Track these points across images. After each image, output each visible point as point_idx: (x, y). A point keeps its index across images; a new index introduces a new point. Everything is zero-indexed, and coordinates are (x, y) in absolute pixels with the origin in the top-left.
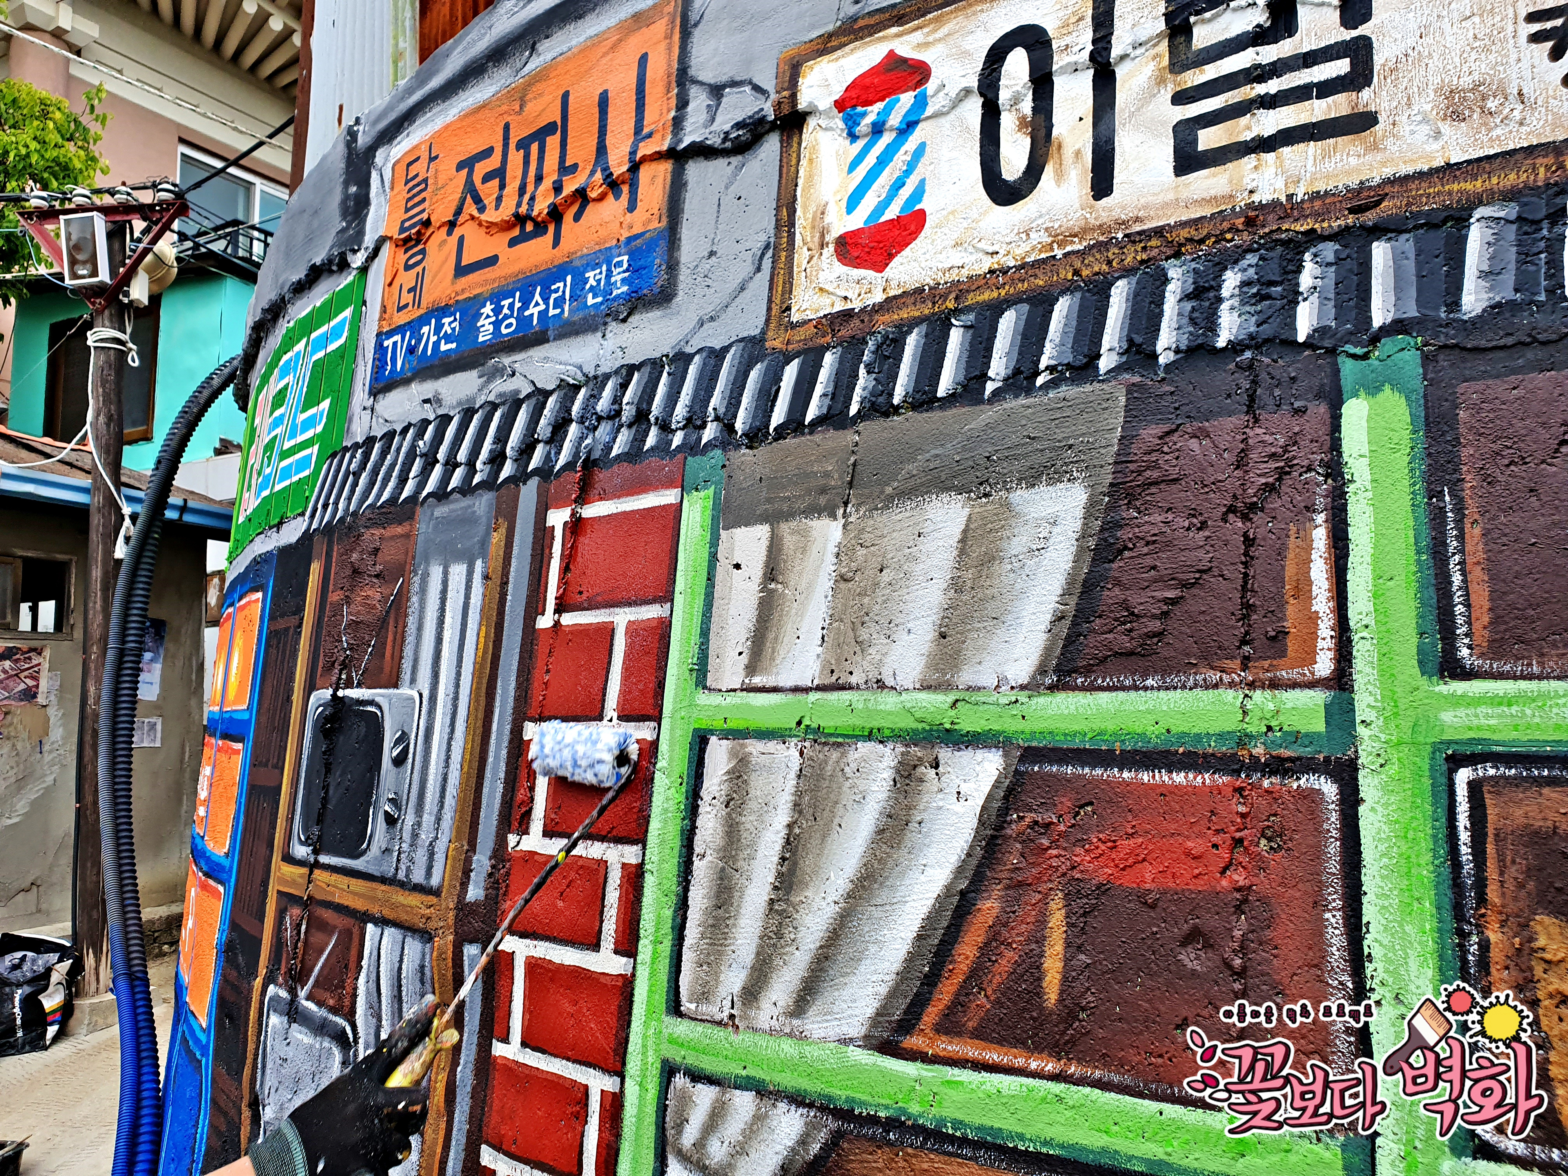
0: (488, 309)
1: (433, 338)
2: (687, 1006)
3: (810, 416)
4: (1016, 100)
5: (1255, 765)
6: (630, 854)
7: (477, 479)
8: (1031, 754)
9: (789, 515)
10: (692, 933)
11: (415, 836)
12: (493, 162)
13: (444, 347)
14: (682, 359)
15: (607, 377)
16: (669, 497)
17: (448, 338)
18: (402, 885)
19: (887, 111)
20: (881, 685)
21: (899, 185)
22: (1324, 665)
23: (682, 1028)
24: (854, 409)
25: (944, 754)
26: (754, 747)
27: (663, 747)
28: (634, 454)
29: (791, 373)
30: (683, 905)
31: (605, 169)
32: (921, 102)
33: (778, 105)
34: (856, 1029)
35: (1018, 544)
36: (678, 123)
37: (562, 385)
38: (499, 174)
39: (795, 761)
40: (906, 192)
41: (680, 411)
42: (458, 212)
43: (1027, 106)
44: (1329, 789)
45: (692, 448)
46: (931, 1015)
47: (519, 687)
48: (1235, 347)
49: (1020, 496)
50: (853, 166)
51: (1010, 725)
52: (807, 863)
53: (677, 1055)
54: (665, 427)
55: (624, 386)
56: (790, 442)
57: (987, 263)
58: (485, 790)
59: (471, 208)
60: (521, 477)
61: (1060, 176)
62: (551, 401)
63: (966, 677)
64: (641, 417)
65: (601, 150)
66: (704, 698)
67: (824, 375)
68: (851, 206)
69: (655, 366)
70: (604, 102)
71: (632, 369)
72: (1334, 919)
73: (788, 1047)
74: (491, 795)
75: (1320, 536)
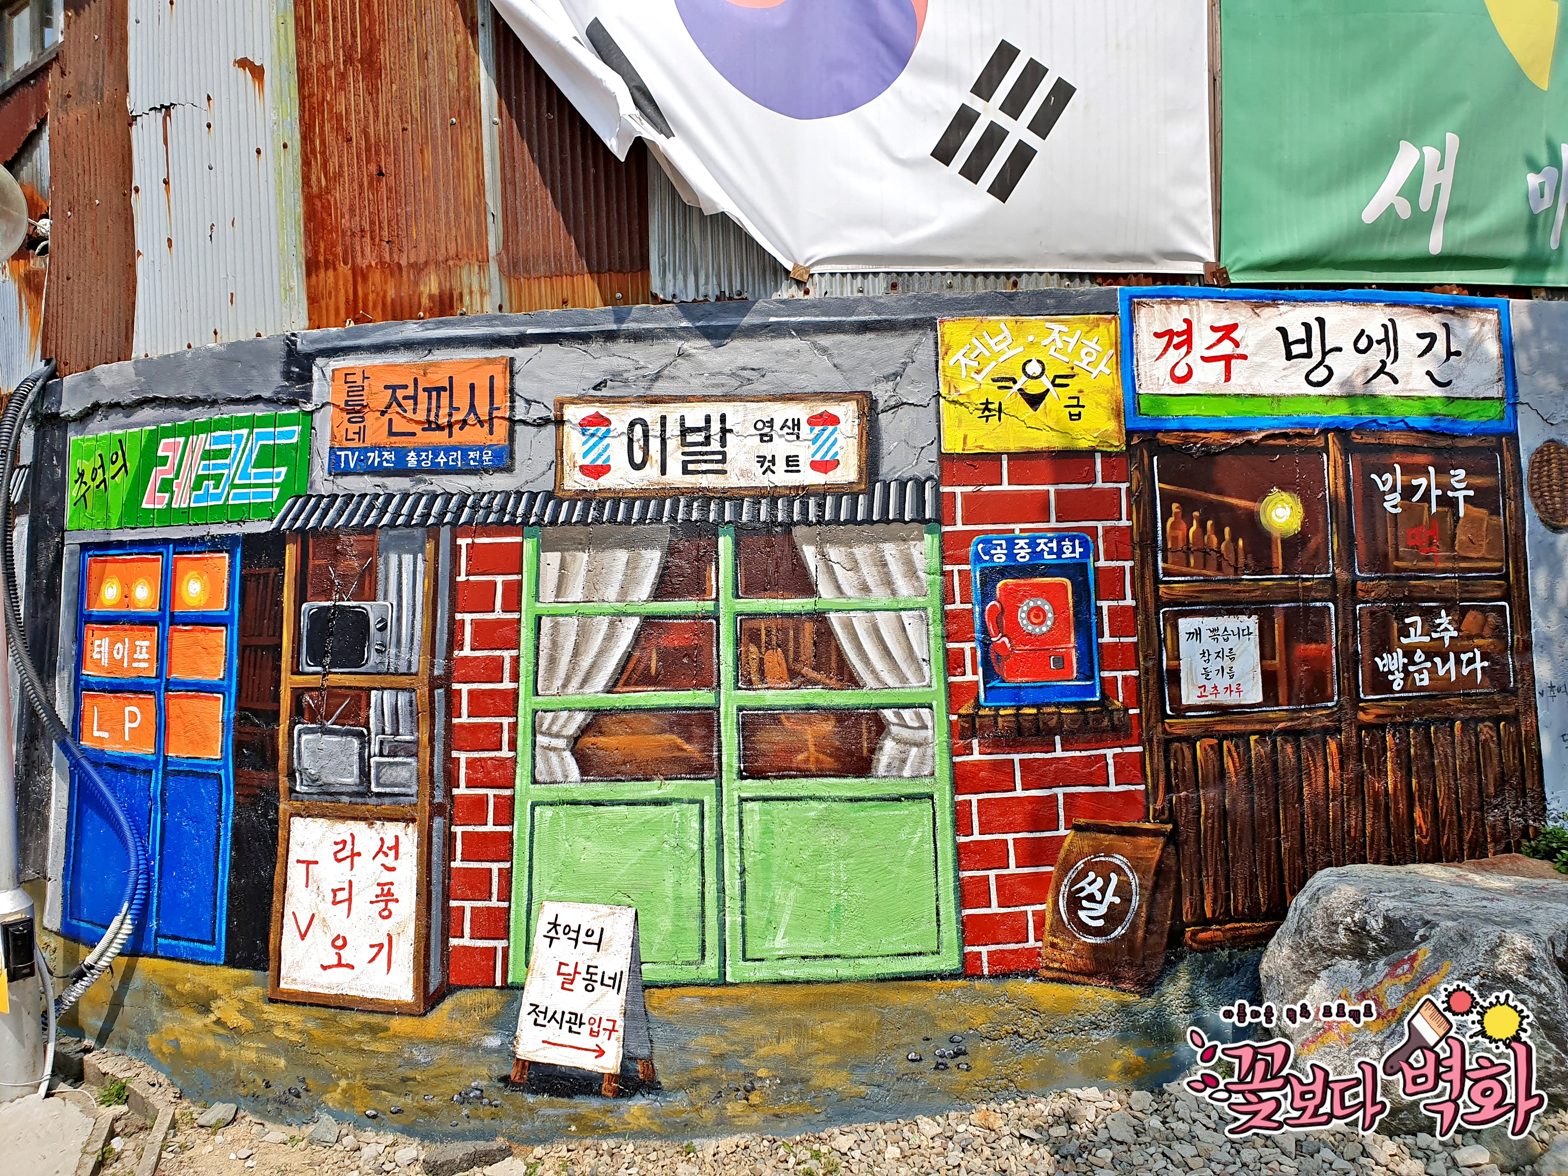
0: (412, 454)
1: (377, 460)
2: (540, 692)
3: (574, 520)
4: (638, 440)
5: (699, 618)
6: (514, 653)
7: (413, 522)
8: (648, 617)
9: (568, 550)
10: (541, 673)
11: (397, 656)
12: (410, 392)
13: (385, 464)
14: (519, 494)
15: (484, 494)
16: (518, 539)
17: (388, 462)
18: (392, 674)
19: (597, 430)
20: (603, 601)
21: (600, 455)
22: (714, 596)
23: (539, 699)
24: (589, 520)
25: (623, 618)
26: (561, 619)
27: (523, 620)
28: (499, 523)
29: (565, 505)
30: (537, 664)
31: (475, 414)
32: (608, 431)
33: (556, 417)
34: (600, 689)
35: (643, 564)
36: (512, 408)
37: (461, 493)
38: (415, 398)
39: (577, 623)
40: (604, 457)
41: (520, 511)
42: (389, 406)
43: (642, 442)
44: (714, 622)
45: (525, 523)
46: (622, 682)
47: (450, 601)
48: (696, 521)
49: (643, 552)
50: (584, 443)
51: (642, 611)
52: (582, 649)
53: (537, 707)
54: (514, 515)
55: (494, 498)
56: (567, 527)
57: (630, 486)
58: (437, 637)
59: (395, 408)
60: (440, 523)
61: (651, 466)
62: (455, 498)
63: (629, 599)
64: (503, 509)
65: (472, 407)
66: (538, 605)
67: (578, 508)
68: (585, 455)
69: (508, 495)
70: (472, 387)
71: (497, 493)
72: (714, 649)
73: (579, 697)
74: (441, 639)
75: (713, 567)
